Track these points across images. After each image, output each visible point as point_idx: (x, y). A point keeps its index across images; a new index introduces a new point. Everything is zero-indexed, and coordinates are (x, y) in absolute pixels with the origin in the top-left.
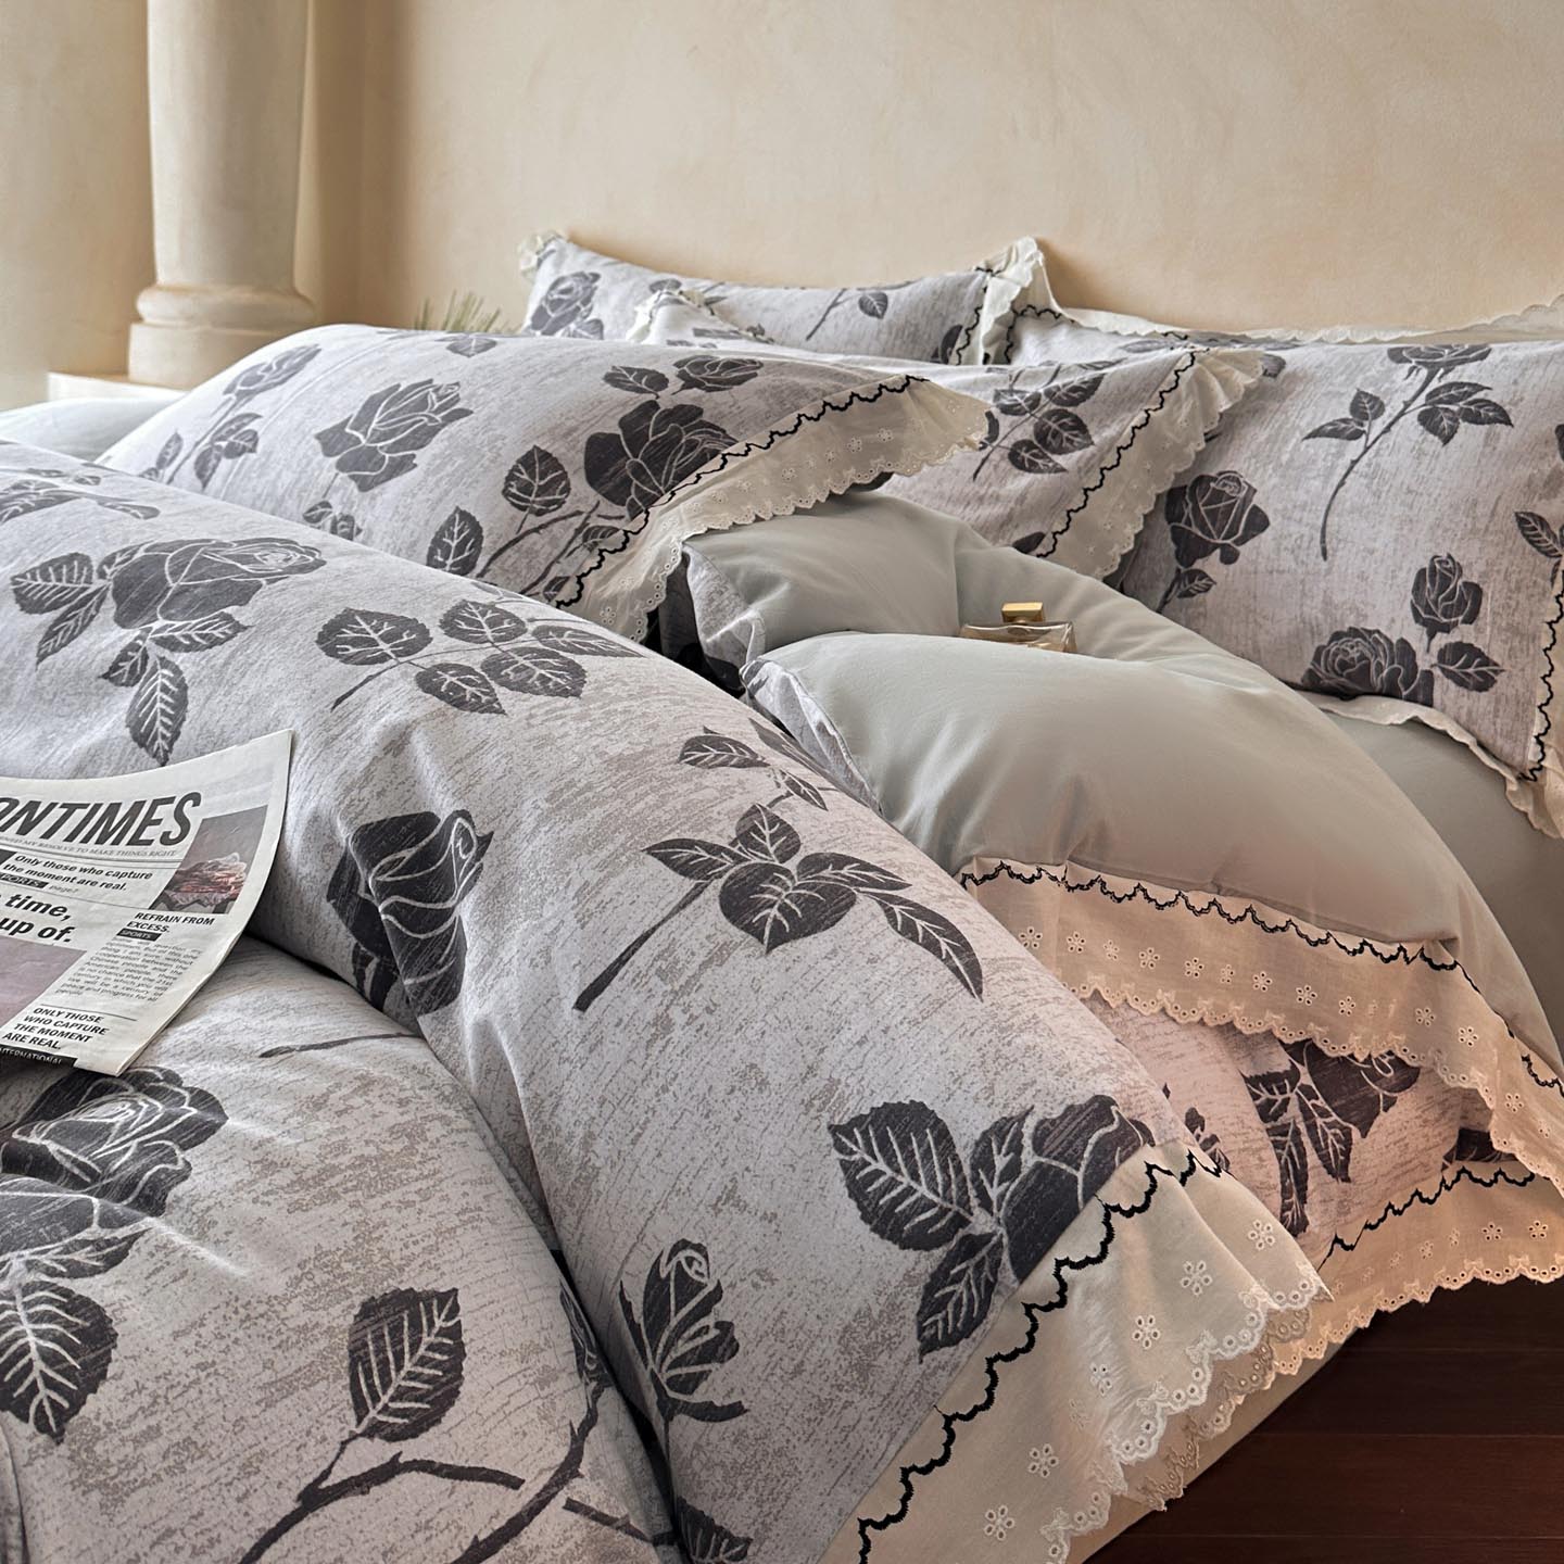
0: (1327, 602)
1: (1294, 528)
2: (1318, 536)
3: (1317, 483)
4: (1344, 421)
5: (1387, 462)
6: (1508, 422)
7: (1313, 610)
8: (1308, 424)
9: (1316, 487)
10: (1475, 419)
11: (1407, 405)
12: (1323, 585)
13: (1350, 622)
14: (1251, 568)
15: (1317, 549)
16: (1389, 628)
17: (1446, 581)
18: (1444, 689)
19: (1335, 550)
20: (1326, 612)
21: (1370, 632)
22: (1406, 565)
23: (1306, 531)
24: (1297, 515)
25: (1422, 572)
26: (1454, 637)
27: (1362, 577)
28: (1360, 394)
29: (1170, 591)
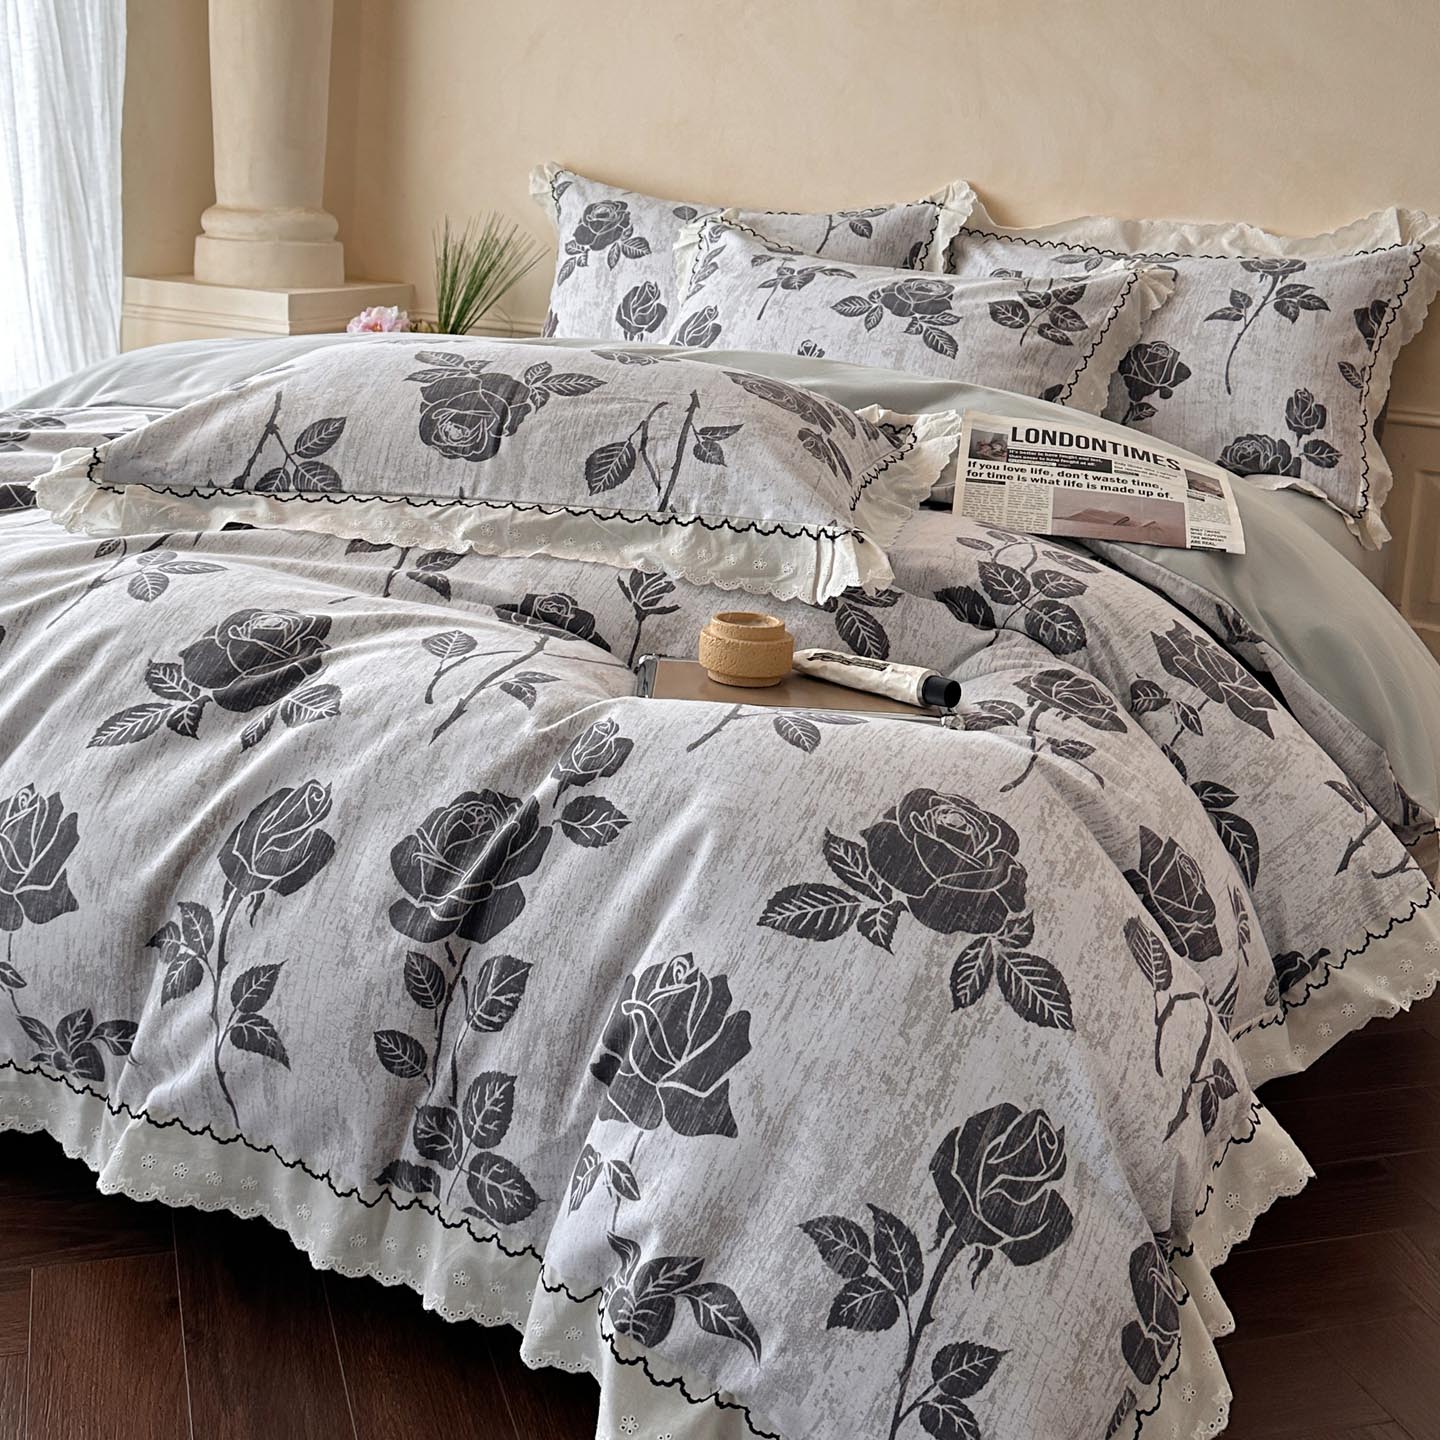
0: (1233, 420)
1: (1208, 376)
2: (1224, 380)
3: (1218, 349)
4: (1229, 309)
5: (1258, 333)
6: (1327, 309)
7: (1223, 424)
8: (1206, 311)
9: (1218, 352)
10: (1308, 307)
11: (1266, 298)
12: (1229, 409)
13: (1248, 431)
14: (1181, 401)
15: (1225, 388)
16: (1273, 433)
17: (1305, 405)
18: (1307, 467)
19: (1236, 388)
20: (1232, 426)
21: (1261, 437)
22: (1280, 396)
23: (1216, 377)
24: (1208, 367)
25: (1290, 400)
26: (1312, 437)
27: (1254, 403)
28: (1234, 293)
29: (1127, 417)
